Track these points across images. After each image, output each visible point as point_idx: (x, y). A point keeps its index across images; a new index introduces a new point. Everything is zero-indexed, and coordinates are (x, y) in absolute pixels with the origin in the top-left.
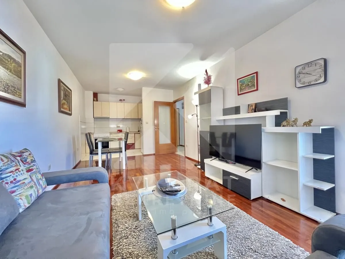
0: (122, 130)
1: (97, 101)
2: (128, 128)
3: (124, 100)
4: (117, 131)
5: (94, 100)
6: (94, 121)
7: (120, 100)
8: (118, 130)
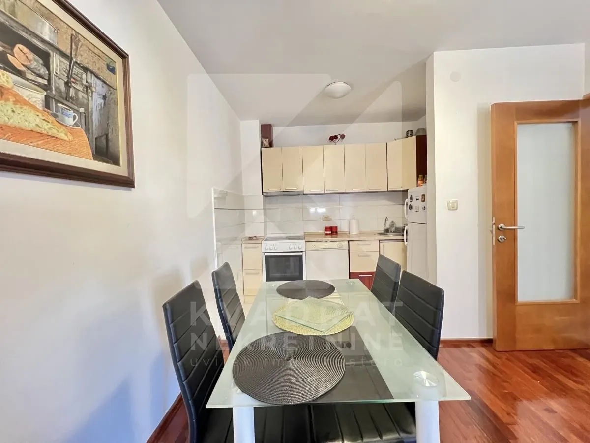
0: (336, 228)
1: (271, 145)
2: (354, 222)
3: (343, 137)
4: (322, 230)
5: (262, 145)
6: (265, 203)
7: (333, 138)
8: (327, 229)
